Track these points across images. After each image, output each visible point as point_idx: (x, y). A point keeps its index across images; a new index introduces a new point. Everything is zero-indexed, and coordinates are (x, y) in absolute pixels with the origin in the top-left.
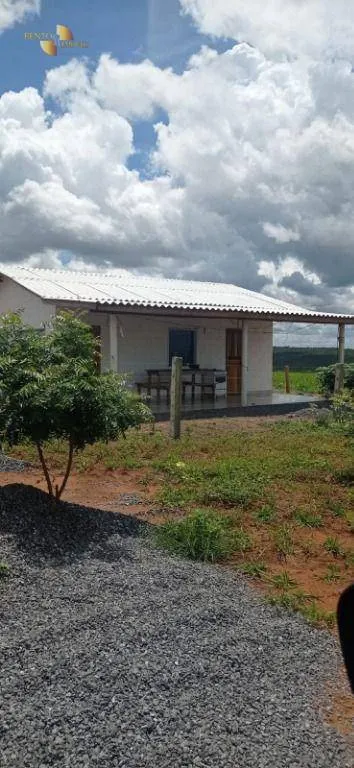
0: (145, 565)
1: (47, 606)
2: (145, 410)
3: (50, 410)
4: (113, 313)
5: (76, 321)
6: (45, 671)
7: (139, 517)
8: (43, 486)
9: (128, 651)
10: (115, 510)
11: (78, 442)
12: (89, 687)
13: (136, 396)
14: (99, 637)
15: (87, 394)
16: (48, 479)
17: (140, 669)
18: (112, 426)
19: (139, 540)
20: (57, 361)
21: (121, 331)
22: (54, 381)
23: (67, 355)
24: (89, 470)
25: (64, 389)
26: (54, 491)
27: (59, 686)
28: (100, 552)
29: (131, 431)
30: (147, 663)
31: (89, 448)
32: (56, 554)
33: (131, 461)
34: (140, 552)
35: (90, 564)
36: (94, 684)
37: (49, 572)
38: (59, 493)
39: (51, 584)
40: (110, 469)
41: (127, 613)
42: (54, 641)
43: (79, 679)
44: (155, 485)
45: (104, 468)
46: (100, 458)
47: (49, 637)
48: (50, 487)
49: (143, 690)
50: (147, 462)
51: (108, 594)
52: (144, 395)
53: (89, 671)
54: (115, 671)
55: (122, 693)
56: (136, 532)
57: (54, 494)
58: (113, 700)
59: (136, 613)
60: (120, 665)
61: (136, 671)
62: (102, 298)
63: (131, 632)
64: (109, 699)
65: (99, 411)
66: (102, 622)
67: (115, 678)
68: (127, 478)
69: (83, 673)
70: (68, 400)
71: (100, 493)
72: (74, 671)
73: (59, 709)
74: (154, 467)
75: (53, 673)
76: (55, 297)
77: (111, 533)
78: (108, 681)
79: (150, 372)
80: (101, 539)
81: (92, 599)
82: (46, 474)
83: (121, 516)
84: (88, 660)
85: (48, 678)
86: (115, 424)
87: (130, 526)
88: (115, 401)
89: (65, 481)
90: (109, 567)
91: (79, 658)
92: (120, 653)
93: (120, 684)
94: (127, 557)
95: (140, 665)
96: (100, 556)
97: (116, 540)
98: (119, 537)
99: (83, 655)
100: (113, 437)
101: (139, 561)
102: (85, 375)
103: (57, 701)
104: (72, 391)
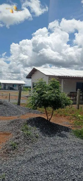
0: (71, 139)
1: (47, 146)
2: (72, 102)
3: (49, 100)
4: (62, 78)
5: (56, 80)
6: (47, 161)
7: (69, 127)
8: (46, 118)
9: (68, 159)
10: (63, 125)
11: (55, 108)
12: (58, 167)
13: (70, 98)
14: (60, 155)
15: (58, 97)
16: (47, 116)
17: (71, 164)
18: (63, 105)
19: (69, 133)
20: (51, 89)
21: (64, 83)
22: (50, 94)
23: (53, 88)
24: (56, 115)
25: (52, 96)
26: (48, 119)
27: (51, 165)
28: (60, 135)
29: (68, 107)
30: (72, 163)
31: (57, 110)
32: (49, 134)
33: (66, 114)
34: (69, 136)
35: (57, 138)
36: (59, 166)
37: (47, 138)
38: (50, 120)
39: (48, 141)
40: (61, 115)
41: (67, 151)
42: (49, 154)
43: (56, 164)
44: (72, 120)
45: (59, 115)
46: (58, 112)
47: (48, 153)
48: (48, 118)
49: (72, 169)
50: (70, 114)
51: (62, 145)
52: (72, 98)
53: (58, 163)
54: (65, 164)
55: (66, 169)
56: (69, 131)
57: (49, 120)
58: (64, 171)
59: (69, 151)
60: (66, 163)
61: (70, 165)
62: (60, 75)
63: (68, 155)
64: (63, 170)
65: (61, 101)
66: (61, 151)
67: (65, 166)
68: (66, 118)
69: (57, 163)
70: (53, 98)
71: (59, 121)
72: (54, 162)
73: (51, 171)
74: (72, 116)
75: (49, 162)
76: (49, 75)
77: (62, 130)
78: (63, 166)
79: (71, 93)
80: (60, 132)
81: (58, 146)
82: (47, 115)
83: (64, 127)
84: (58, 160)
85: (48, 163)
86: (64, 105)
87: (67, 129)
88: (64, 99)
89: (51, 117)
90: (62, 139)
91: (56, 159)
92: (66, 160)
93: (66, 167)
94: (66, 137)
95: (71, 163)
96: (59, 136)
97: (63, 132)
98: (64, 132)
99: (57, 159)
100: (63, 107)
101: (70, 138)
102: (57, 93)
103: (50, 169)
104: (54, 96)
